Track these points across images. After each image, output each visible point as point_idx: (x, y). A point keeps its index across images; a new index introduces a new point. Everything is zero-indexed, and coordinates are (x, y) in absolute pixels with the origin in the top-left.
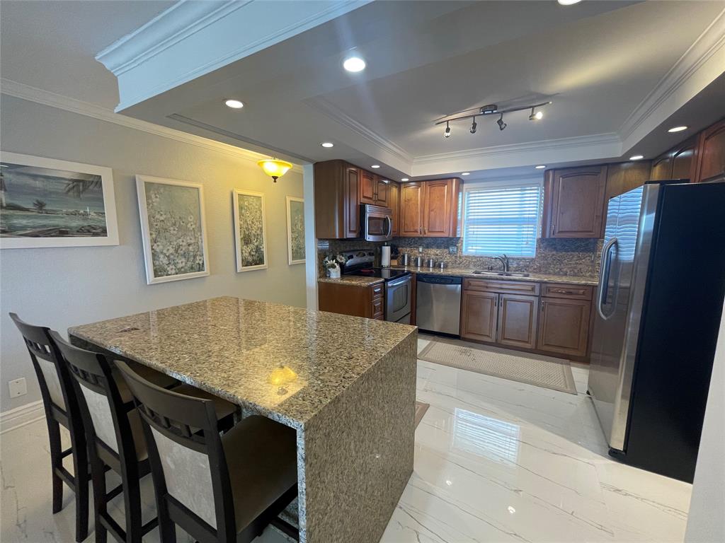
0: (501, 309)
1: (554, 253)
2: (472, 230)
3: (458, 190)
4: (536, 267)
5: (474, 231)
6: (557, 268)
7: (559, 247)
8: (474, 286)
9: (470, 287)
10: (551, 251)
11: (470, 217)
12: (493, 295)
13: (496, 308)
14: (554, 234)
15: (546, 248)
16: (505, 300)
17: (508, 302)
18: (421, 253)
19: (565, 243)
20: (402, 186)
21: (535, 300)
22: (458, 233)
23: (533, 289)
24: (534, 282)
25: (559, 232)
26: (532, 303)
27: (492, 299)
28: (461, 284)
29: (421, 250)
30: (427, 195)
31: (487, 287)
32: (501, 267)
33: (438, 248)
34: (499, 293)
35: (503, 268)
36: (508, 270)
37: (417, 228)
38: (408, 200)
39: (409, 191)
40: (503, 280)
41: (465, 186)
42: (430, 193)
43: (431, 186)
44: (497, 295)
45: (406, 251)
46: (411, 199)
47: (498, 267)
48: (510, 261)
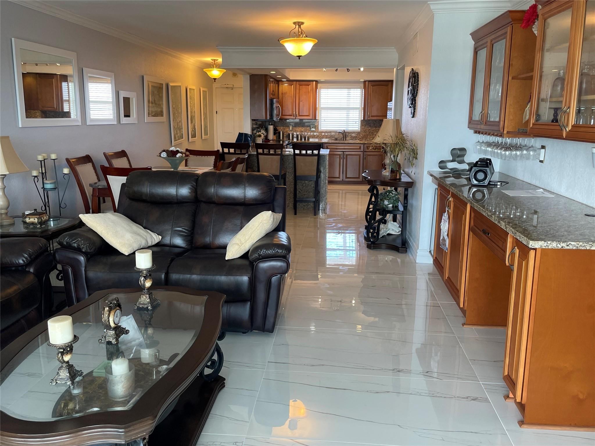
0: (345, 160)
1: (370, 128)
3: (316, 88)
4: (360, 137)
6: (371, 138)
7: (372, 125)
10: (368, 128)
11: (322, 106)
12: (340, 153)
13: (342, 160)
14: (369, 117)
15: (365, 126)
16: (347, 155)
18: (291, 131)
19: (375, 123)
20: (280, 83)
21: (361, 153)
22: (317, 116)
23: (360, 148)
24: (360, 144)
25: (372, 116)
26: (360, 155)
27: (340, 155)
29: (291, 129)
30: (298, 91)
31: (337, 149)
32: (342, 138)
33: (302, 127)
34: (343, 152)
35: (343, 139)
36: (346, 140)
37: (291, 113)
38: (285, 93)
39: (285, 87)
40: (345, 144)
41: (319, 85)
42: (299, 89)
43: (300, 85)
44: (342, 152)
45: (281, 129)
46: (287, 92)
47: (340, 138)
48: (347, 134)
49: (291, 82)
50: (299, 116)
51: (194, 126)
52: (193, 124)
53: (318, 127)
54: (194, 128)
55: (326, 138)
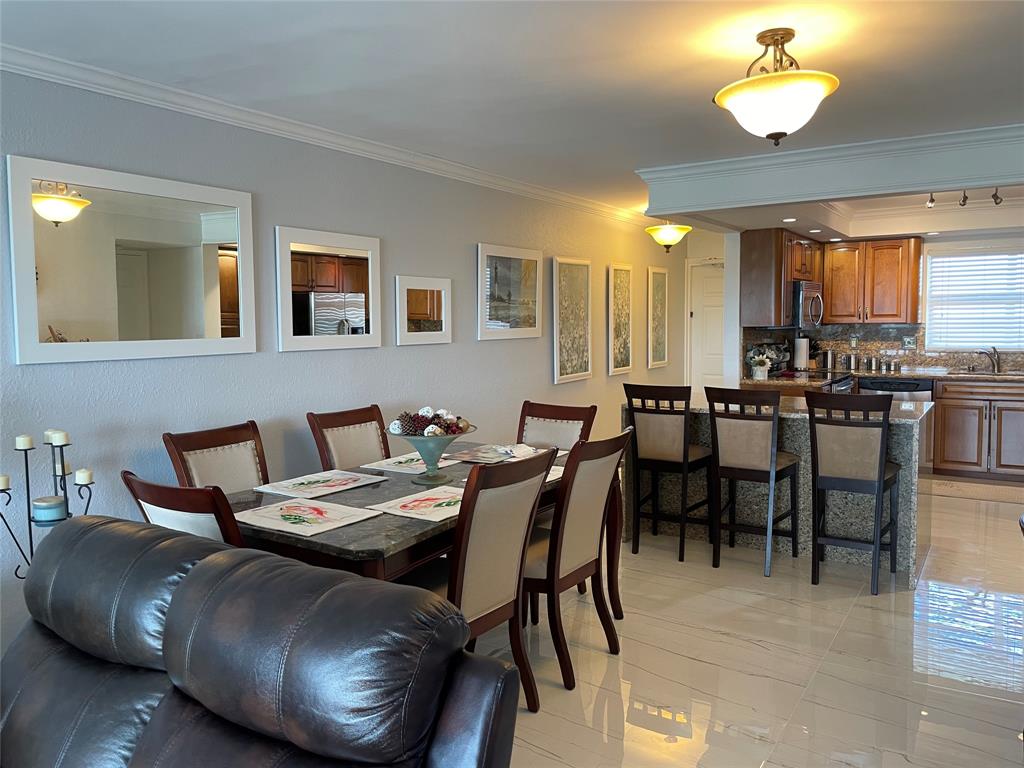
0: (994, 423)
2: (939, 311)
3: (918, 252)
5: (942, 314)
8: (950, 392)
9: (946, 395)
11: (934, 293)
12: (981, 403)
13: (986, 423)
16: (1000, 410)
17: (1004, 412)
18: (854, 349)
20: (827, 247)
22: (919, 316)
27: (980, 409)
28: (932, 390)
29: (854, 344)
30: (869, 262)
31: (972, 393)
32: (989, 367)
33: (883, 340)
34: (990, 401)
35: (991, 368)
36: (999, 371)
37: (853, 310)
38: (838, 268)
39: (839, 255)
40: (995, 381)
41: (926, 247)
42: (874, 259)
43: (875, 249)
44: (988, 402)
45: (828, 346)
46: (842, 266)
47: (983, 366)
48: (1003, 357)
49: (853, 243)
50: (873, 316)
51: (625, 344)
52: (621, 340)
53: (923, 342)
54: (624, 348)
55: (945, 365)
